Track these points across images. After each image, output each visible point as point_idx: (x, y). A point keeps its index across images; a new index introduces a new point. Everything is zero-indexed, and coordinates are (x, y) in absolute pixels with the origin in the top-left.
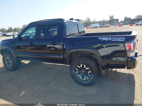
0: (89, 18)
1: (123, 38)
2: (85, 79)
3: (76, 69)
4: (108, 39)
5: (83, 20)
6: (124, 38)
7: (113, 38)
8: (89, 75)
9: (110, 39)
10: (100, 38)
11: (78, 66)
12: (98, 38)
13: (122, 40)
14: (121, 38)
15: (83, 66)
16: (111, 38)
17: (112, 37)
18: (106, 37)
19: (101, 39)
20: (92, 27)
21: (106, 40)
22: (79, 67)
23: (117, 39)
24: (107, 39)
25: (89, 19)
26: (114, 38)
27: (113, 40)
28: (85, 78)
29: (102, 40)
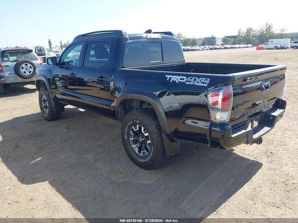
0: (270, 26)
1: (206, 80)
2: (142, 155)
3: (131, 132)
4: (181, 79)
5: (254, 30)
6: (209, 79)
7: (189, 79)
8: (148, 146)
9: (183, 79)
10: (168, 76)
11: (133, 127)
12: (166, 76)
13: (203, 83)
14: (203, 80)
15: (140, 128)
16: (185, 78)
17: (187, 76)
18: (179, 75)
19: (170, 78)
20: (273, 46)
21: (177, 82)
22: (135, 130)
23: (195, 80)
24: (179, 80)
25: (269, 28)
26: (191, 79)
27: (188, 83)
28: (142, 152)
29: (171, 81)
